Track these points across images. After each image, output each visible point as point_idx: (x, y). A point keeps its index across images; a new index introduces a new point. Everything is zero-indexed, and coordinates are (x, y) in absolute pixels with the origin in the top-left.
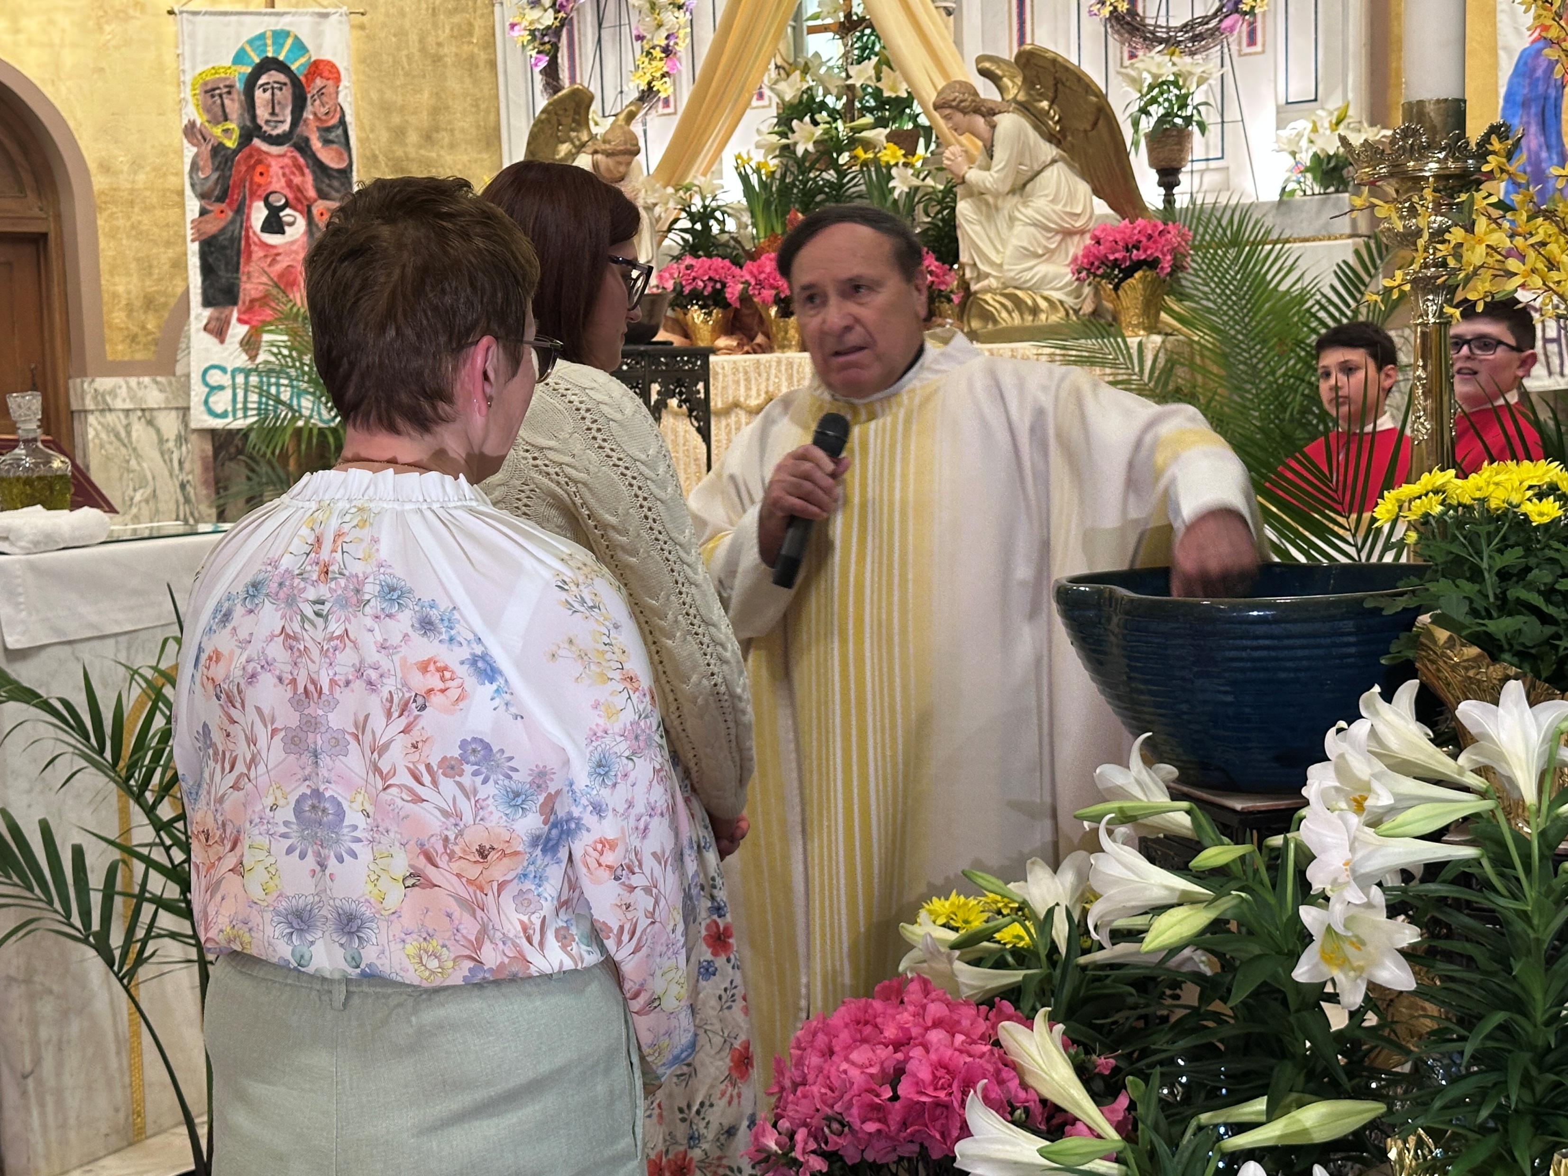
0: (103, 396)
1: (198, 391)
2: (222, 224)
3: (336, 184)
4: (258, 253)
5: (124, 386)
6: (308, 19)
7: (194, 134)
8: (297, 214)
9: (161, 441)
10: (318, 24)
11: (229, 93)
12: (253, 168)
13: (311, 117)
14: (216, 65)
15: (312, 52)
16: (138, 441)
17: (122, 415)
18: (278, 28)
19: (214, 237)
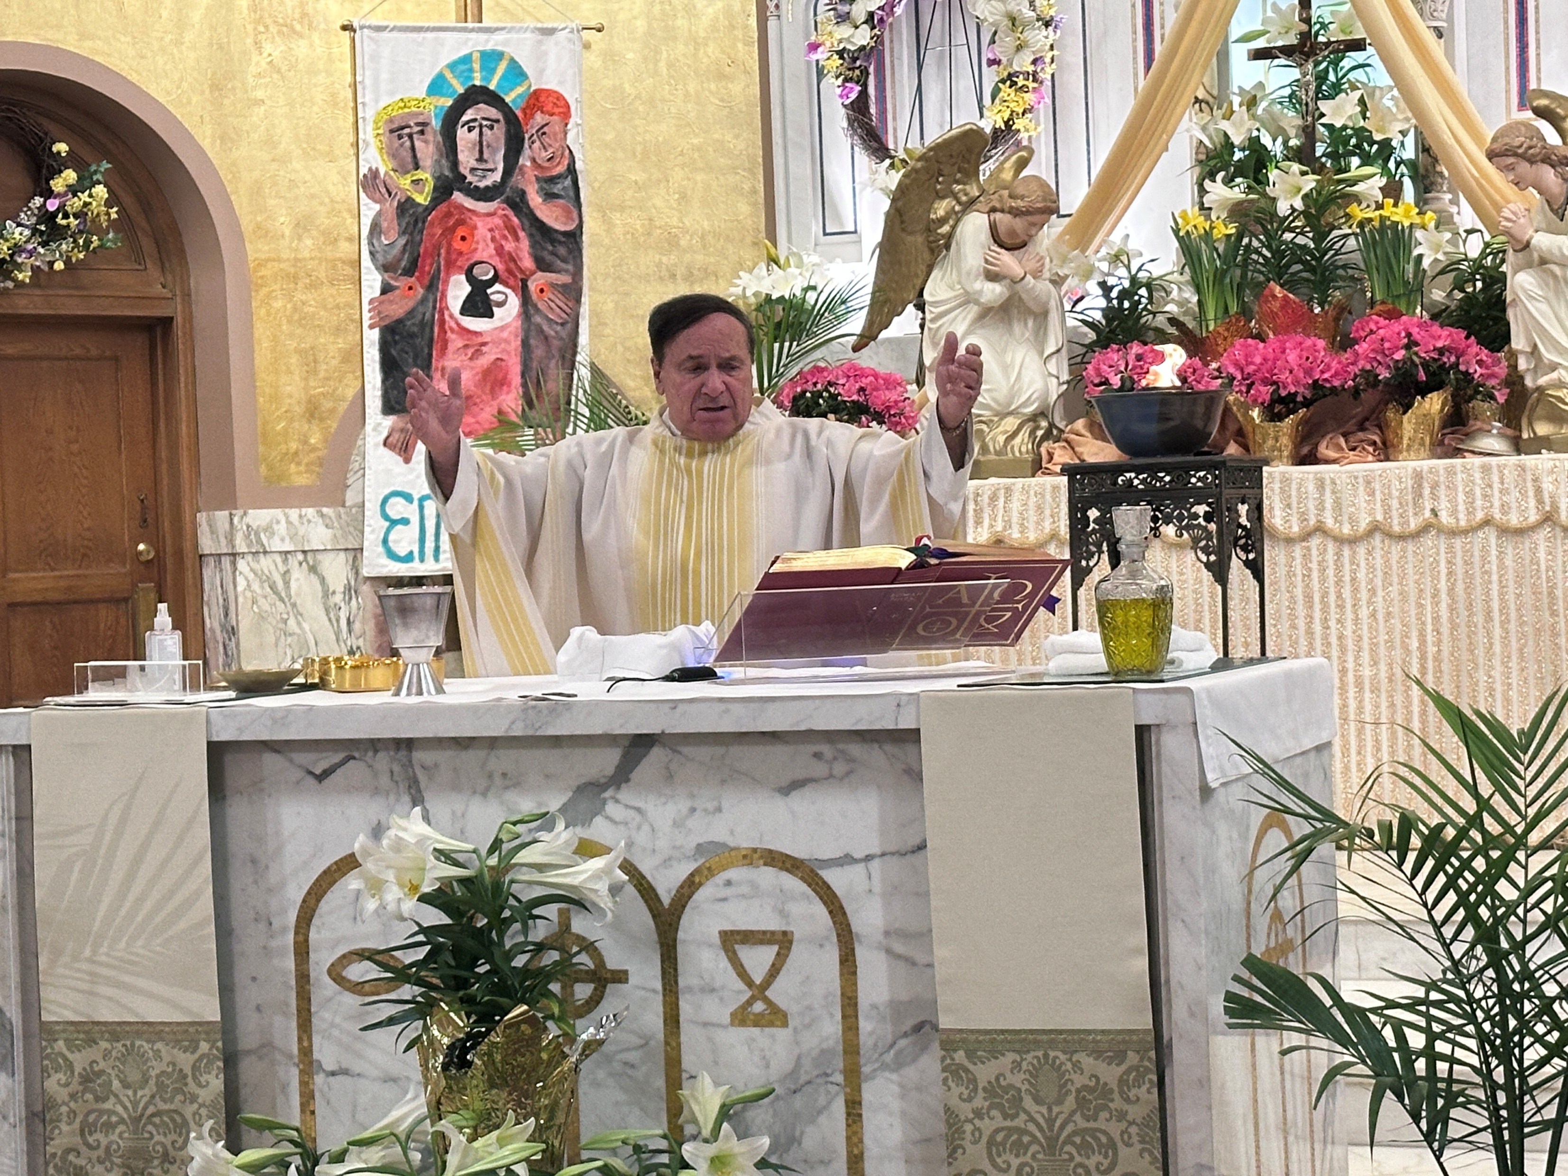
0: (257, 534)
1: (374, 525)
2: (410, 304)
3: (562, 251)
4: (456, 342)
5: (283, 521)
6: (528, 35)
7: (375, 187)
8: (508, 291)
9: (327, 594)
10: (540, 42)
11: (422, 132)
12: (453, 229)
13: (528, 164)
14: (406, 96)
15: (532, 81)
16: (298, 595)
17: (278, 559)
18: (489, 47)
19: (400, 321)
